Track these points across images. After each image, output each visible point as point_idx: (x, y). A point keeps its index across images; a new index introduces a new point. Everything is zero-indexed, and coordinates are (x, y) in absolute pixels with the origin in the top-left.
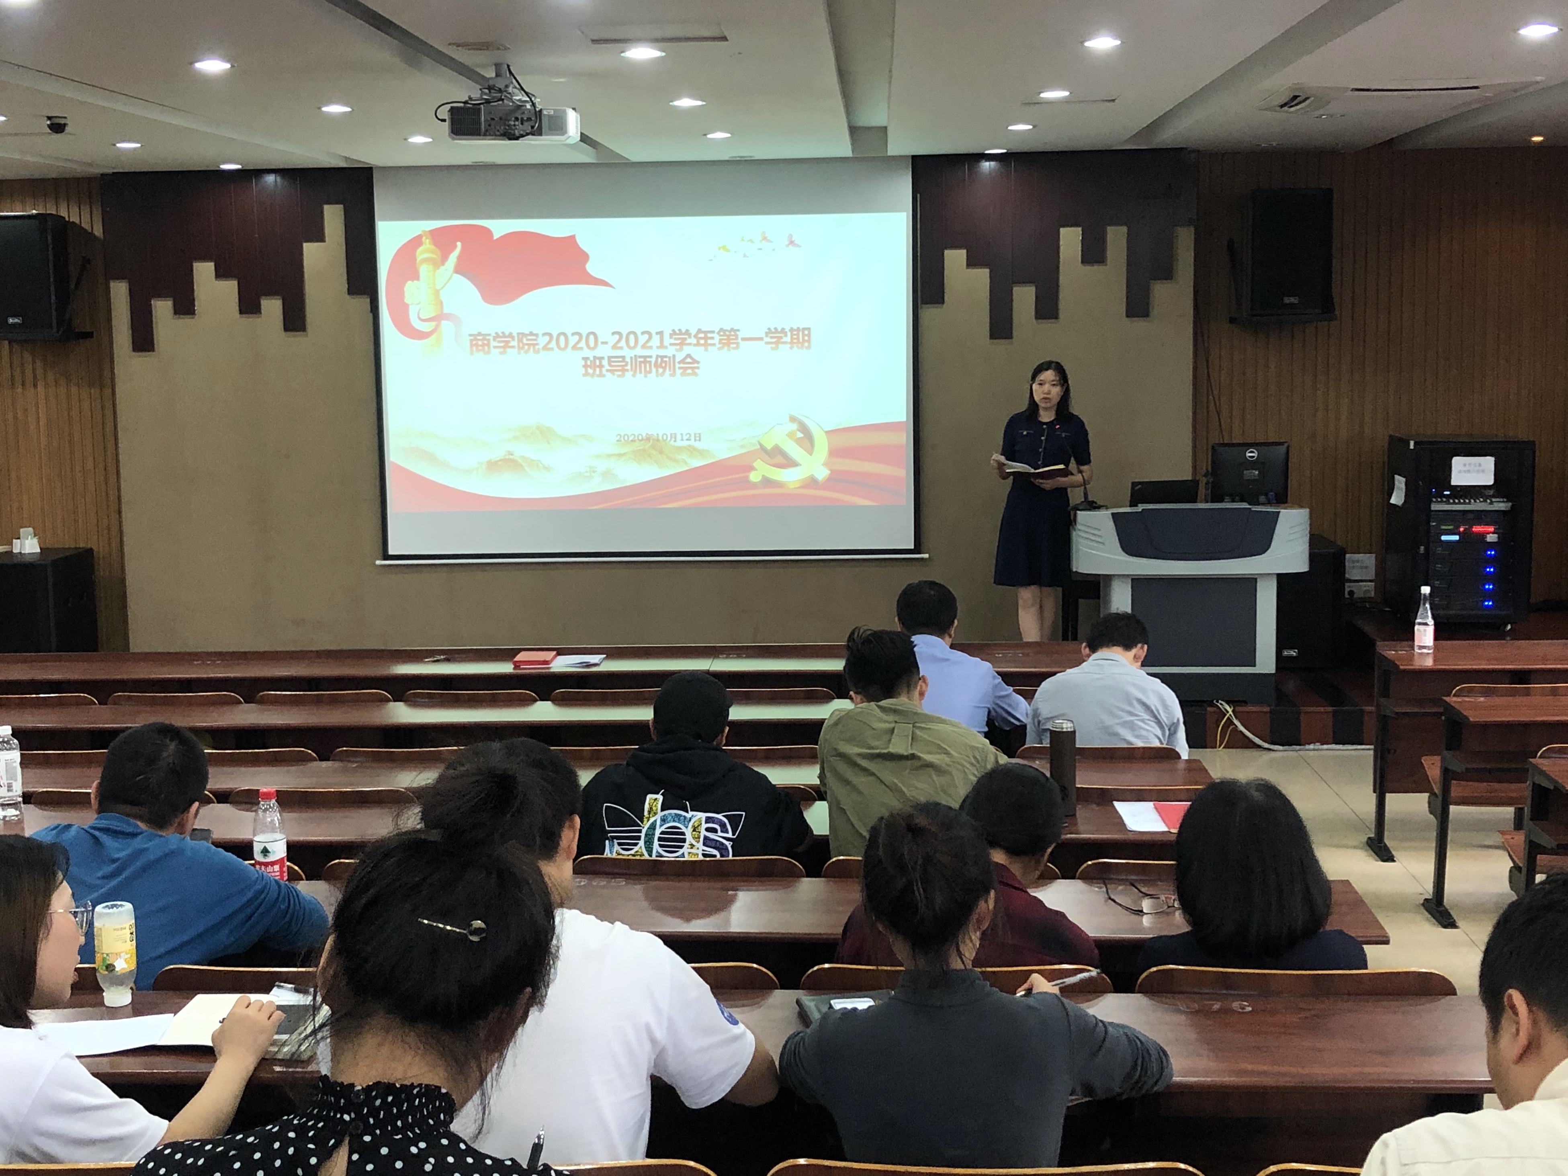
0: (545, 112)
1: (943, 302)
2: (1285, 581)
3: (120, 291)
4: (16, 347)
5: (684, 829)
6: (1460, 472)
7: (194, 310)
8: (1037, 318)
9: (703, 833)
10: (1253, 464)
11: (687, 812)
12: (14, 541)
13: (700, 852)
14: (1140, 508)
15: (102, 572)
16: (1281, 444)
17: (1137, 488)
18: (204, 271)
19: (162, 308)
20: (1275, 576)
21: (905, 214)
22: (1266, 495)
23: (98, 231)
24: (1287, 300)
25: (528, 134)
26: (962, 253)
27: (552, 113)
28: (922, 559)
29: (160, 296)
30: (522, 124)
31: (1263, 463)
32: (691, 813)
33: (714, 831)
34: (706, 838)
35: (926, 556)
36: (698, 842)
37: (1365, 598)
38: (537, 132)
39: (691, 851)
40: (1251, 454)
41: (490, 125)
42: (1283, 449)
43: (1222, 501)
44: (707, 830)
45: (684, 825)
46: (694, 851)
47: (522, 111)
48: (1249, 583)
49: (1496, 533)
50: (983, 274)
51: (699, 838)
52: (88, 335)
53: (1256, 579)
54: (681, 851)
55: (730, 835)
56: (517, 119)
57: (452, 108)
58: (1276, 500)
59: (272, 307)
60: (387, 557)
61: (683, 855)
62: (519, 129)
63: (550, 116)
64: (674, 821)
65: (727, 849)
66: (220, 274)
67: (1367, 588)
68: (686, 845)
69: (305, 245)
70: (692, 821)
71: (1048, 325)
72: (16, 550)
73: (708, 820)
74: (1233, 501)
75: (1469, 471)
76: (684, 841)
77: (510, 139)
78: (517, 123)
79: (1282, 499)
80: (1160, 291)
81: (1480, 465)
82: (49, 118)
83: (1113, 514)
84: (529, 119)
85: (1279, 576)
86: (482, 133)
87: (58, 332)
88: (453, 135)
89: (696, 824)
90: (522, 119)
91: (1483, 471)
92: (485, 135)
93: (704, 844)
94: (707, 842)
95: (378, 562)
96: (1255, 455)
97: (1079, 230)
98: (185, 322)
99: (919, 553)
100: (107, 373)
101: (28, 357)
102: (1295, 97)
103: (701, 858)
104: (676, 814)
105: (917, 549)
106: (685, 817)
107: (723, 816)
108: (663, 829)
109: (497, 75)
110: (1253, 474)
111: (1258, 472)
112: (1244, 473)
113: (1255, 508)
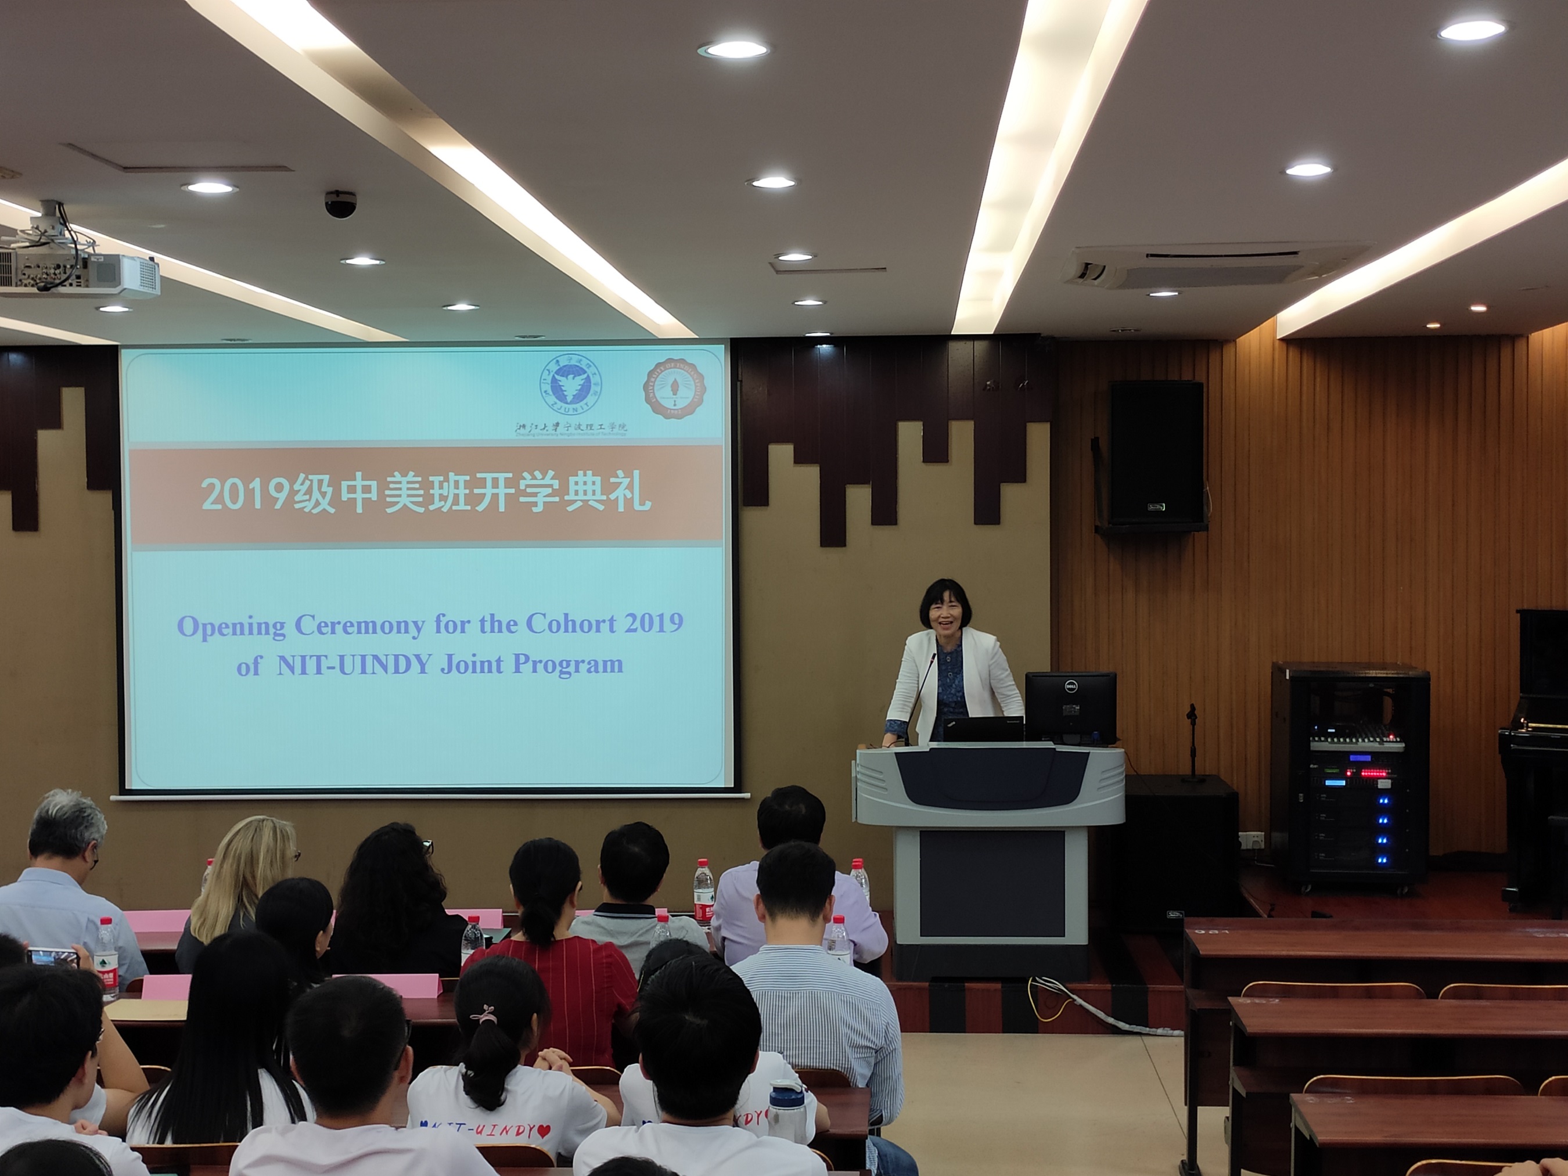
0: (93, 259)
1: (768, 504)
8: (873, 524)
10: (1071, 699)
20: (1086, 829)
22: (1091, 734)
24: (1151, 508)
26: (789, 449)
27: (102, 259)
28: (743, 799)
30: (65, 273)
31: (1084, 697)
35: (747, 795)
38: (81, 282)
41: (24, 274)
48: (1055, 837)
49: (1389, 778)
50: (812, 473)
53: (1064, 832)
56: (58, 267)
60: (123, 791)
62: (61, 278)
67: (1256, 839)
69: (40, 433)
71: (884, 532)
78: (58, 271)
80: (1010, 493)
84: (73, 267)
96: (1076, 687)
97: (920, 424)
99: (738, 792)
105: (738, 787)
110: (1073, 709)
111: (1080, 707)
112: (1064, 708)
113: (1061, 749)
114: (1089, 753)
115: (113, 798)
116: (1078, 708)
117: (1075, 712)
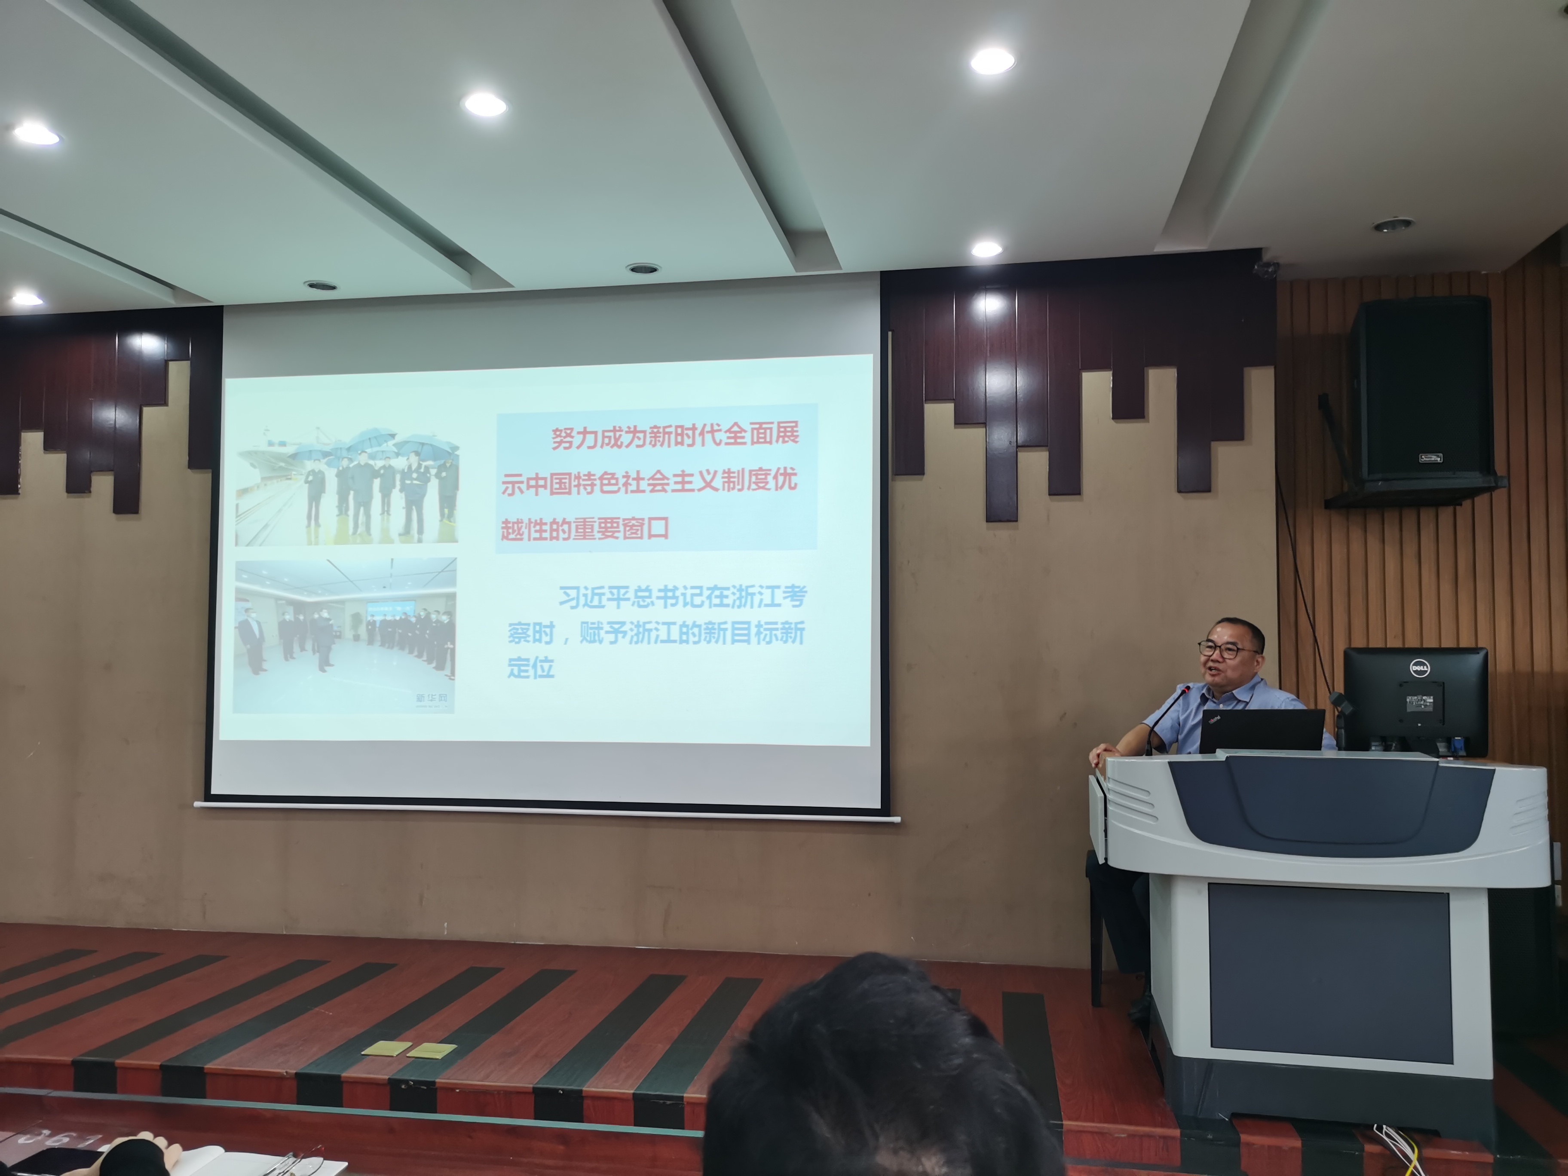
1: (923, 473)
2: (1504, 903)
7: (18, 489)
8: (1050, 494)
10: (1421, 686)
14: (1221, 755)
16: (1475, 650)
17: (1213, 721)
18: (32, 442)
20: (1486, 893)
21: (871, 356)
22: (1449, 741)
26: (948, 408)
28: (893, 825)
31: (1442, 685)
35: (897, 819)
40: (1419, 668)
42: (1478, 659)
43: (1366, 748)
48: (1433, 904)
50: (976, 436)
53: (1447, 897)
58: (1467, 751)
59: (103, 485)
60: (209, 797)
66: (49, 446)
69: (147, 410)
71: (1065, 505)
74: (1387, 749)
79: (1477, 749)
80: (1226, 455)
83: (1171, 764)
85: (1493, 893)
96: (1428, 669)
97: (1109, 374)
98: (8, 502)
99: (888, 815)
105: (886, 809)
110: (1422, 703)
111: (1434, 699)
112: (1408, 700)
113: (1443, 763)
114: (1494, 770)
115: (198, 804)
116: (1432, 701)
117: (1426, 706)
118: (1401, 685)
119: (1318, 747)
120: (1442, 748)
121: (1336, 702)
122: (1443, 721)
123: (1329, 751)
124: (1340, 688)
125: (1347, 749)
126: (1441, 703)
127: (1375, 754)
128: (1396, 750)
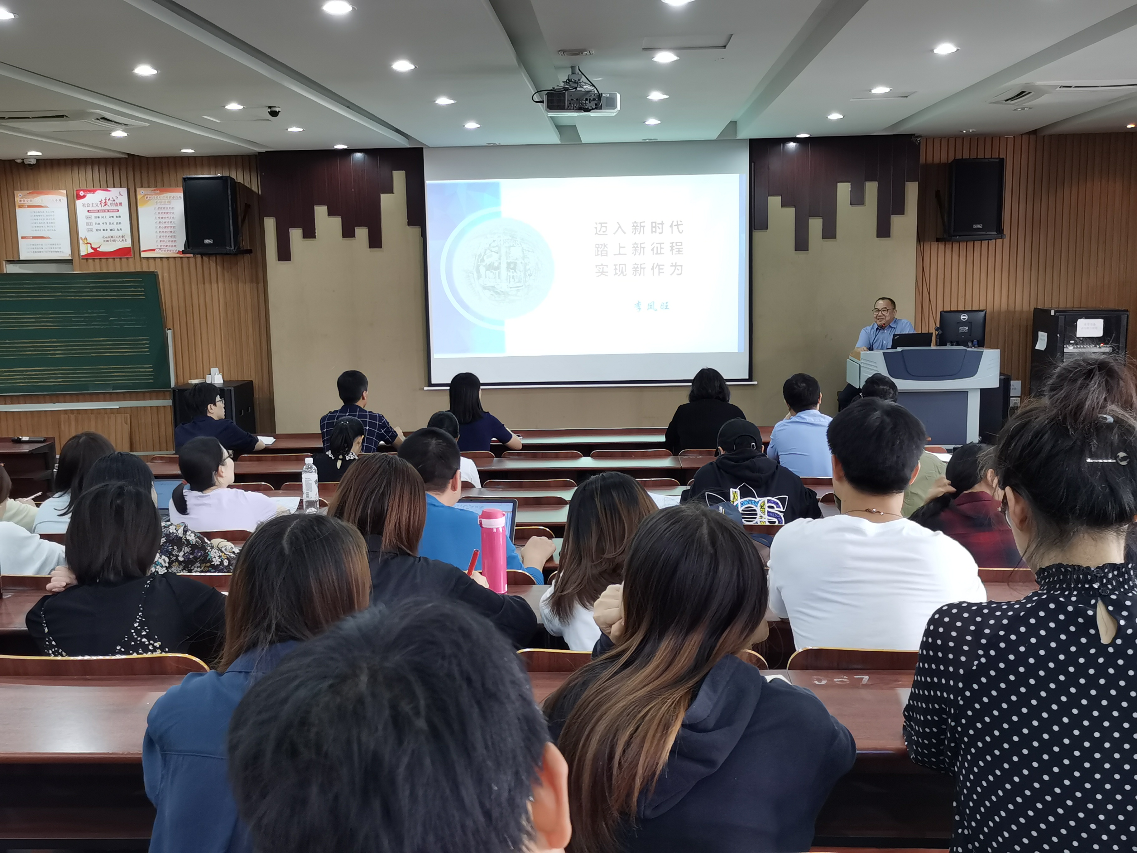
0: (604, 95)
1: (767, 229)
2: (985, 393)
3: (270, 224)
4: (205, 259)
5: (755, 508)
6: (1082, 328)
7: (315, 236)
8: (823, 238)
9: (767, 509)
10: (964, 323)
11: (755, 497)
12: (207, 376)
13: (767, 520)
14: (899, 349)
15: (257, 395)
16: (982, 311)
17: (896, 338)
18: (321, 211)
19: (296, 234)
20: (979, 390)
22: (972, 342)
23: (255, 188)
24: (975, 227)
25: (593, 109)
26: (779, 199)
27: (608, 96)
28: (753, 385)
29: (294, 226)
30: (590, 102)
31: (971, 323)
32: (758, 499)
33: (772, 507)
34: (768, 512)
35: (756, 383)
36: (765, 514)
37: (1014, 407)
38: (598, 107)
39: (761, 520)
41: (570, 104)
42: (983, 314)
43: (946, 345)
44: (769, 507)
45: (755, 505)
46: (763, 520)
47: (590, 95)
48: (963, 394)
50: (790, 212)
51: (765, 512)
52: (250, 252)
53: (968, 392)
54: (755, 520)
55: (782, 509)
56: (587, 99)
57: (548, 93)
58: (978, 345)
59: (362, 233)
60: (430, 385)
61: (757, 522)
62: (589, 106)
63: (607, 98)
64: (749, 504)
65: (781, 518)
66: (331, 213)
67: (1016, 401)
68: (758, 517)
69: (382, 195)
70: (760, 503)
71: (829, 243)
72: (208, 382)
73: (769, 501)
74: (952, 345)
75: (1088, 328)
76: (756, 514)
77: (585, 111)
78: (587, 102)
79: (981, 344)
80: (896, 221)
81: (1094, 325)
82: (270, 107)
83: (884, 353)
84: (594, 100)
85: (981, 389)
86: (566, 107)
87: (234, 249)
88: (548, 109)
89: (762, 505)
90: (590, 99)
91: (1096, 328)
92: (567, 109)
93: (768, 516)
94: (770, 514)
95: (426, 388)
96: (966, 317)
97: (849, 184)
98: (309, 242)
99: (752, 381)
100: (261, 275)
101: (213, 265)
102: (1023, 92)
103: (768, 524)
104: (749, 500)
105: (750, 379)
106: (755, 501)
107: (777, 499)
108: (743, 508)
109: (573, 73)
110: (964, 329)
112: (960, 328)
113: (969, 349)
114: (984, 351)
116: (967, 328)
118: (958, 323)
119: (930, 346)
120: (970, 344)
121: (936, 330)
122: (970, 335)
123: (933, 347)
124: (938, 325)
125: (940, 345)
126: (970, 329)
127: (948, 347)
128: (956, 345)
